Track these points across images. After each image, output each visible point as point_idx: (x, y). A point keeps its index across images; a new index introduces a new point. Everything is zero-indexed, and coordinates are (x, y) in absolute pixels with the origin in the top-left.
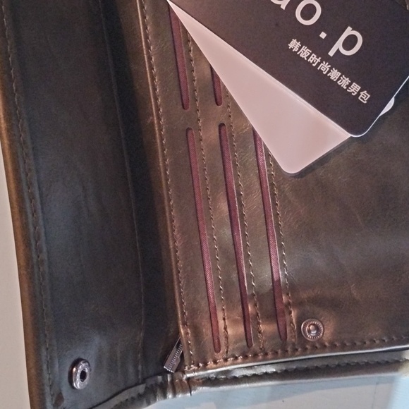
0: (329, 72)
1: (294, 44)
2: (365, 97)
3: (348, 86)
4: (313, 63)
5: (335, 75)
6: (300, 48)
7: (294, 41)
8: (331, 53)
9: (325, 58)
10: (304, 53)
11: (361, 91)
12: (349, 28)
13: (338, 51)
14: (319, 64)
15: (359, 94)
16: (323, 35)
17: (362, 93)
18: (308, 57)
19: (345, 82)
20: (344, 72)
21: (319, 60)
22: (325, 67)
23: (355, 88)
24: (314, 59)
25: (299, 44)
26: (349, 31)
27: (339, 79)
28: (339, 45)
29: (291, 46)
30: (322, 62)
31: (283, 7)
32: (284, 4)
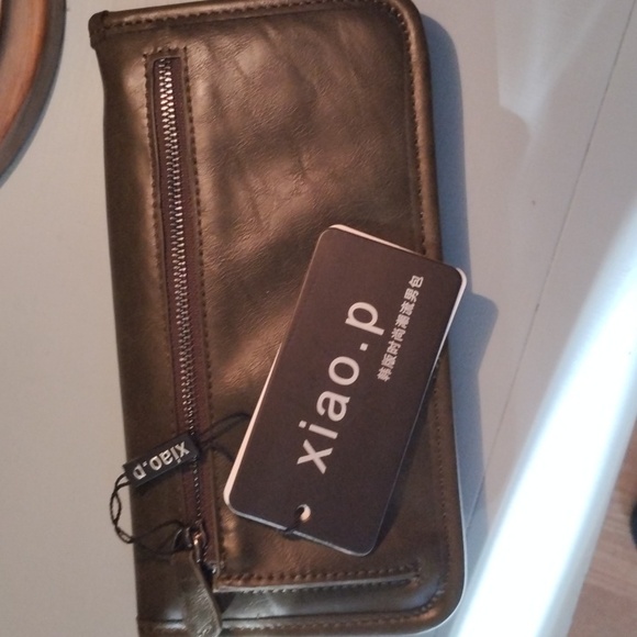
0: (400, 327)
1: (384, 375)
2: (416, 281)
3: (410, 302)
4: (397, 348)
5: (402, 321)
6: (386, 367)
7: (380, 376)
8: (380, 332)
9: (388, 336)
10: (389, 360)
11: (411, 287)
12: (347, 321)
13: (376, 325)
14: (396, 342)
15: (415, 288)
16: (364, 347)
17: (413, 285)
18: (393, 356)
19: (407, 308)
20: (396, 312)
21: (392, 343)
22: (398, 334)
23: (410, 294)
24: (393, 348)
25: (382, 370)
26: (351, 321)
27: (406, 315)
28: (369, 327)
29: (386, 378)
30: (393, 339)
31: (347, 400)
32: (344, 400)
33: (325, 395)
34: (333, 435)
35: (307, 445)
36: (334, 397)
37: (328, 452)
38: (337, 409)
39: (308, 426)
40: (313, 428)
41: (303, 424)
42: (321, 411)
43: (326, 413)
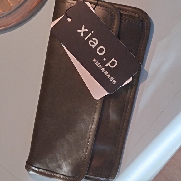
0: (104, 72)
1: (95, 60)
2: (114, 82)
3: (110, 77)
4: (100, 68)
5: (106, 73)
6: (96, 62)
7: (95, 59)
8: (106, 66)
9: (104, 67)
10: (98, 64)
11: (113, 80)
12: (114, 59)
14: (102, 68)
15: (113, 81)
16: (105, 59)
17: (114, 81)
18: (98, 66)
19: (109, 76)
20: (109, 73)
21: (102, 67)
22: (103, 70)
23: (112, 79)
24: (100, 66)
25: (96, 60)
26: (113, 60)
27: (107, 75)
28: (109, 64)
29: (93, 61)
30: (103, 68)
31: (93, 47)
32: (93, 46)
33: (97, 42)
34: (86, 39)
35: (87, 30)
36: (96, 44)
37: (82, 35)
38: (92, 43)
39: (92, 33)
40: (90, 34)
41: (93, 32)
42: (94, 39)
43: (92, 40)
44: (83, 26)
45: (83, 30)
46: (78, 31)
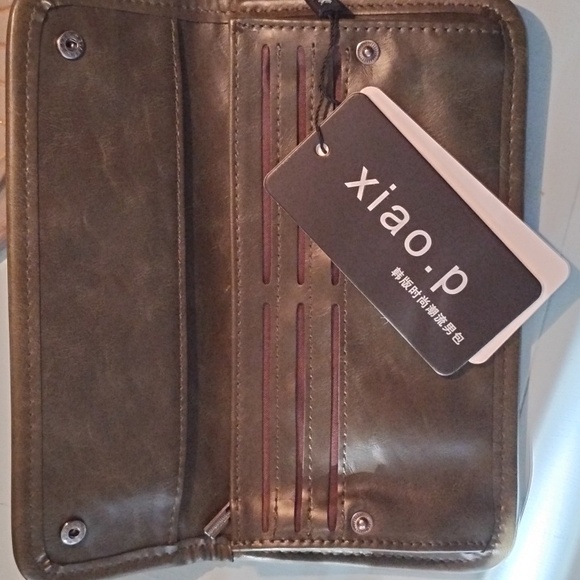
0: (427, 307)
1: (397, 273)
2: (458, 338)
3: (445, 324)
4: (413, 295)
5: (433, 311)
6: (402, 278)
7: (398, 269)
8: (433, 289)
9: (427, 293)
10: (406, 283)
11: (456, 331)
12: (456, 267)
13: (441, 287)
14: (419, 297)
15: (453, 334)
16: (428, 269)
17: (456, 334)
18: (409, 288)
19: (441, 320)
20: (442, 310)
21: (419, 293)
22: (424, 301)
23: (451, 328)
24: (415, 291)
25: (402, 273)
26: (455, 270)
27: (436, 316)
28: (442, 282)
29: (394, 273)
30: (422, 295)
31: (393, 233)
32: (394, 231)
33: (407, 217)
34: (371, 208)
35: (375, 182)
36: (402, 223)
37: (360, 196)
38: (390, 221)
39: (389, 190)
40: (386, 194)
41: (393, 187)
42: (395, 208)
43: (392, 212)
44: (365, 171)
45: (363, 182)
46: (349, 185)
